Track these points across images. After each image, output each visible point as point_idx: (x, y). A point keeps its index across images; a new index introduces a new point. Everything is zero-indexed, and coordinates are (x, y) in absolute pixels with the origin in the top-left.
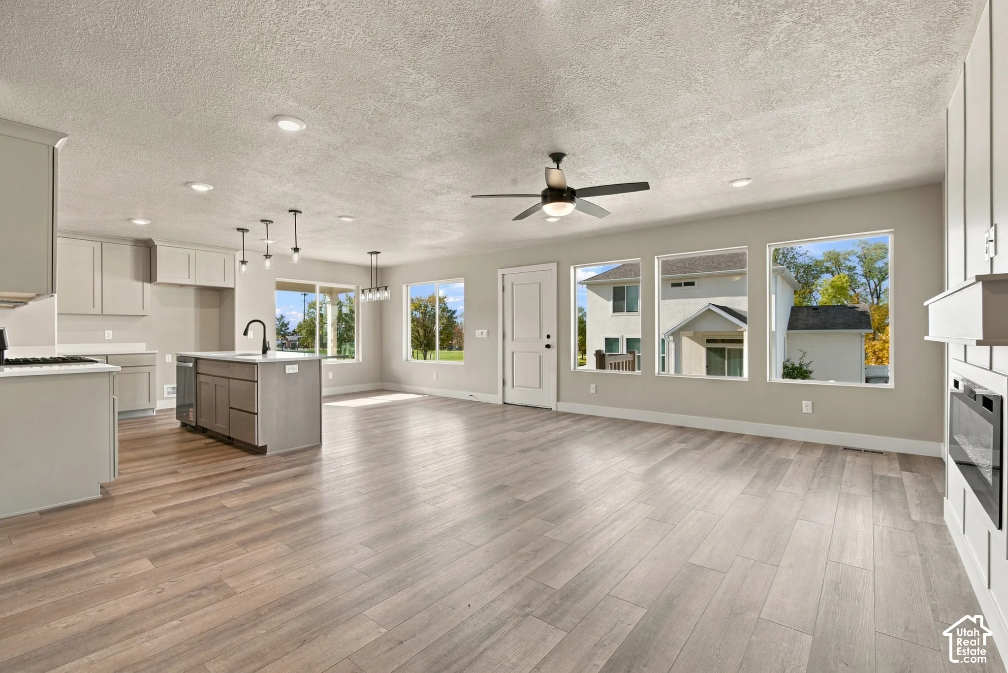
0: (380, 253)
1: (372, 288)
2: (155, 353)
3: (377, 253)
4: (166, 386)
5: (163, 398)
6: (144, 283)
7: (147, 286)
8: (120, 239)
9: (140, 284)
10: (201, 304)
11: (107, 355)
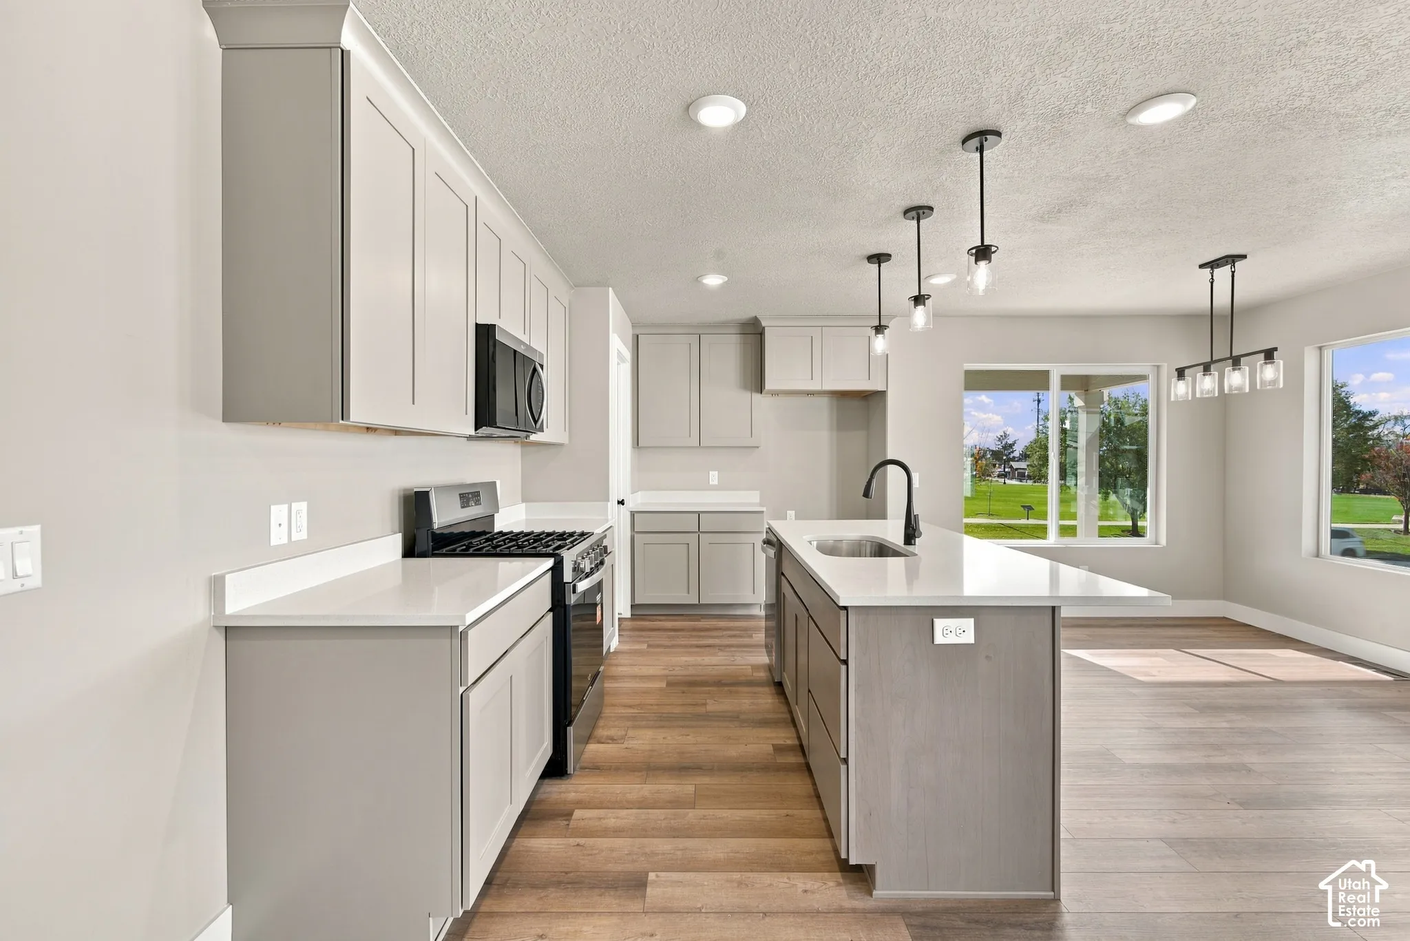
0: (1244, 257)
1: (1213, 362)
2: (762, 513)
3: (1232, 259)
6: (752, 394)
7: (756, 397)
8: (718, 327)
9: (748, 395)
10: (841, 424)
11: (699, 513)
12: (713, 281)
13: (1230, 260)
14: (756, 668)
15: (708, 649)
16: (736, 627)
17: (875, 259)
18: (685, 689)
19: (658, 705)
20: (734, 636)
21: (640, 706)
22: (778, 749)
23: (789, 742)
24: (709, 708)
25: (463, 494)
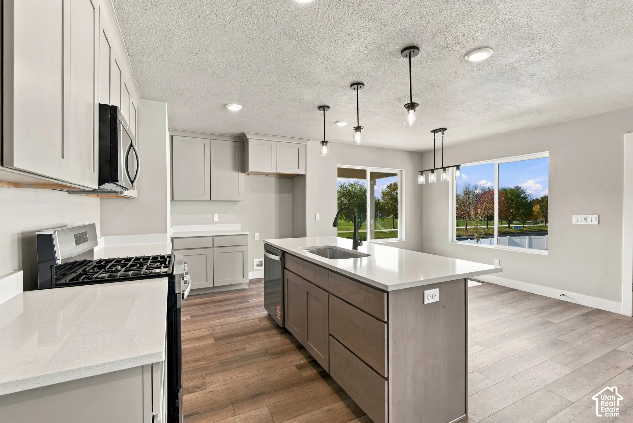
0: (446, 129)
1: (435, 169)
2: (247, 235)
3: (443, 130)
4: (255, 260)
5: (253, 270)
6: (240, 173)
7: (242, 175)
8: (222, 136)
9: (237, 173)
11: (213, 237)
12: (234, 108)
13: (442, 130)
14: (260, 319)
15: (228, 313)
16: (237, 297)
17: (322, 109)
18: (228, 341)
19: (216, 355)
20: (238, 303)
21: (204, 358)
22: (300, 367)
23: (302, 362)
24: (248, 350)
25: (76, 235)
